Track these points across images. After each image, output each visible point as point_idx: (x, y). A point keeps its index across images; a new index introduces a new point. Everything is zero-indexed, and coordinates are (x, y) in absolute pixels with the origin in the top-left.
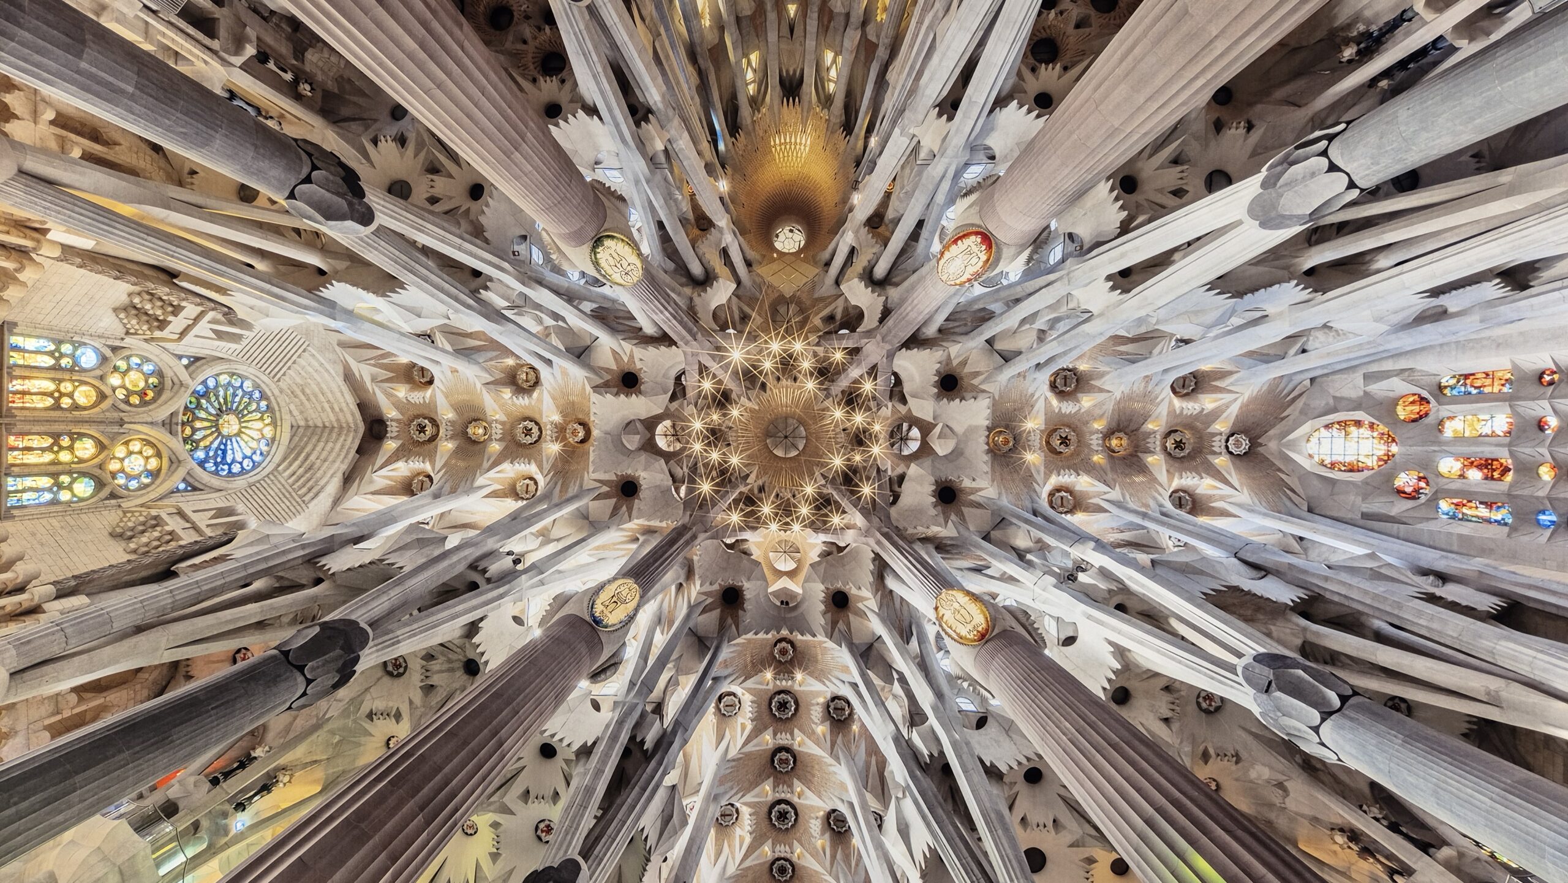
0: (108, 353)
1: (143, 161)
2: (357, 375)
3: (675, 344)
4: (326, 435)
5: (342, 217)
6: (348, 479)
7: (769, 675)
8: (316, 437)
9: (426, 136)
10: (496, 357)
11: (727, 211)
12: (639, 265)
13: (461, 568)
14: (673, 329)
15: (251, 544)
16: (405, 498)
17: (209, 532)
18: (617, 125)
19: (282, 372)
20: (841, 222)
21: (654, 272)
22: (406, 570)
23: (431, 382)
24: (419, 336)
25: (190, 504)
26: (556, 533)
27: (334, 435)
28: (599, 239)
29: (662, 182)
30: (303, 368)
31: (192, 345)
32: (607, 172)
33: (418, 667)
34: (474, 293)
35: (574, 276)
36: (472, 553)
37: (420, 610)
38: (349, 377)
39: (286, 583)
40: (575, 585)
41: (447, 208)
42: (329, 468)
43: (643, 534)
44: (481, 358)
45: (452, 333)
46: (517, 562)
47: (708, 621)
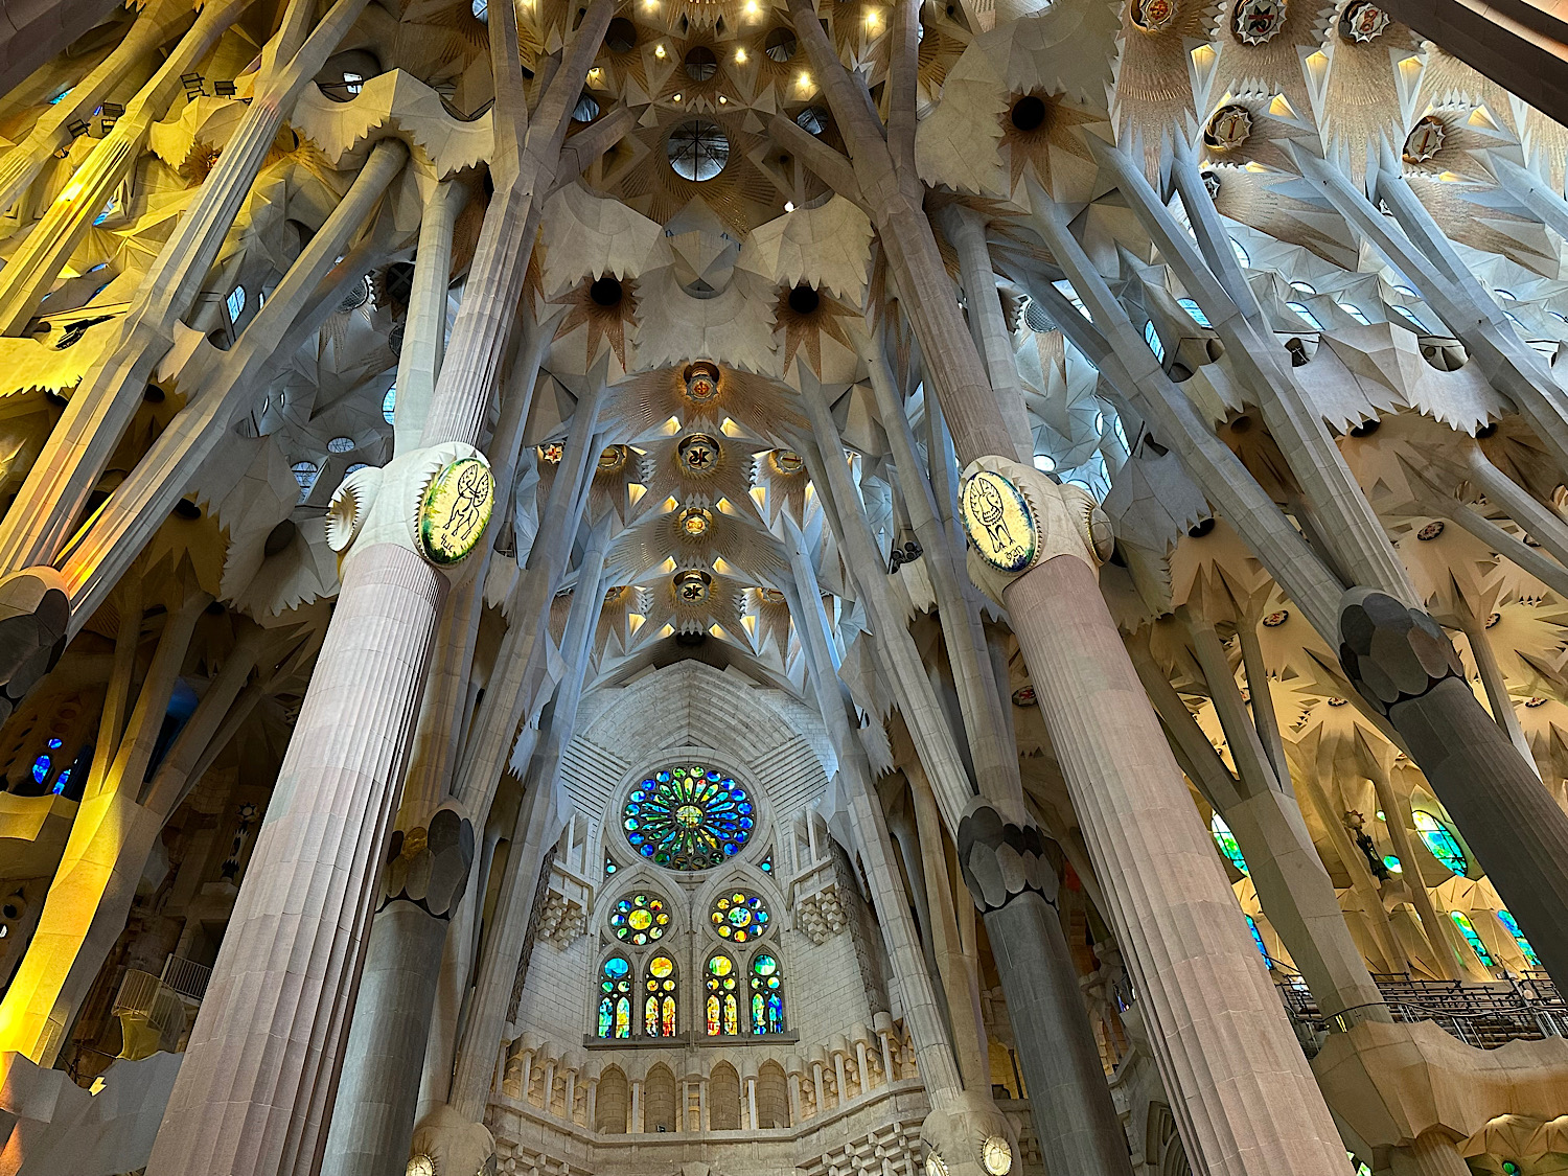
0: (609, 949)
2: (615, 673)
4: (700, 705)
6: (763, 681)
8: (704, 715)
17: (827, 860)
19: (617, 761)
23: (623, 587)
30: (611, 737)
42: (748, 704)
43: (888, 290)
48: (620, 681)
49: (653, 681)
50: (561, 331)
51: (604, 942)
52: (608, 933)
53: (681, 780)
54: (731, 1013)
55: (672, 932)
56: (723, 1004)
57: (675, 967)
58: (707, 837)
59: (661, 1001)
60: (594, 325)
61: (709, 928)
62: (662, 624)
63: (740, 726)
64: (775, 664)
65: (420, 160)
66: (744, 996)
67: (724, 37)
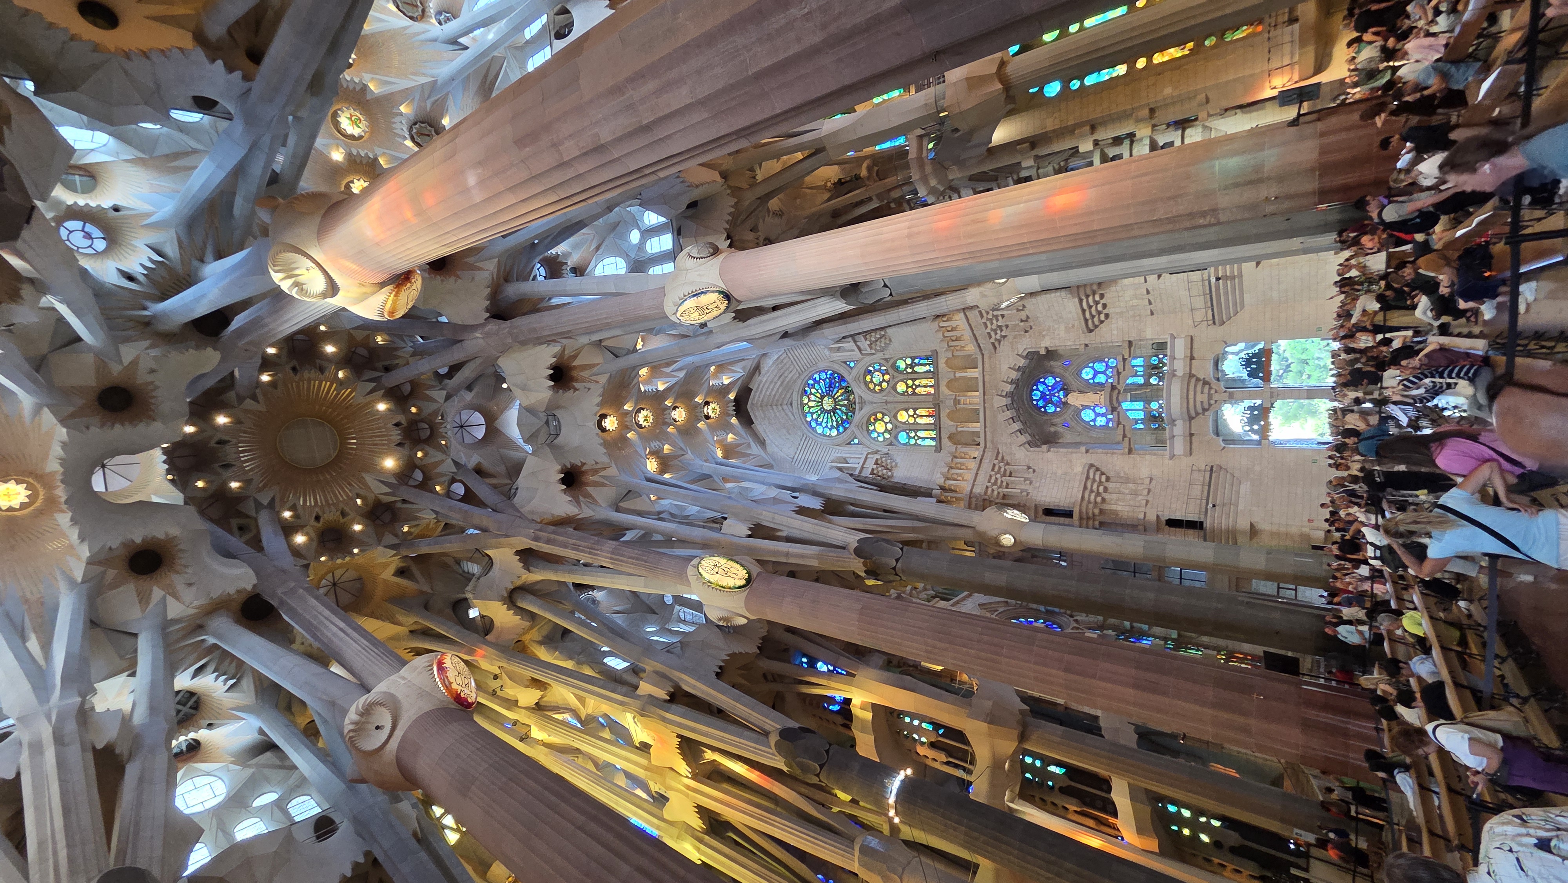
0: (894, 441)
2: (758, 445)
4: (771, 401)
6: (757, 370)
8: (777, 398)
27: (766, 400)
42: (769, 377)
48: (762, 443)
49: (760, 425)
50: (595, 502)
51: (891, 444)
52: (887, 443)
53: (810, 407)
54: (924, 382)
55: (884, 411)
56: (919, 386)
57: (902, 409)
58: (838, 394)
59: (918, 416)
60: (587, 484)
61: (884, 393)
62: (731, 424)
63: (781, 379)
64: (749, 365)
65: (519, 583)
66: (915, 376)
67: (404, 422)
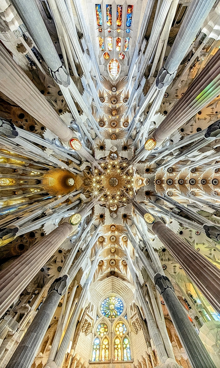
0: (96, 337)
1: (52, 330)
2: (101, 278)
3: (94, 206)
4: (114, 285)
5: (66, 282)
6: (124, 279)
7: (163, 185)
8: (114, 287)
9: (48, 263)
10: (97, 246)
11: (65, 195)
12: (77, 215)
13: (142, 253)
14: (91, 207)
15: (138, 302)
16: (128, 266)
17: (136, 312)
18: (46, 220)
19: (100, 295)
20: (68, 171)
21: (78, 211)
22: (143, 265)
23: (102, 261)
24: (92, 264)
25: (130, 316)
26: (135, 232)
27: (114, 283)
28: (71, 224)
29: (59, 210)
30: (99, 290)
31: (94, 317)
32: (56, 222)
33: (164, 262)
34: (82, 251)
35: (79, 228)
36: (139, 251)
37: (152, 262)
38: (101, 280)
39: (147, 293)
40: (146, 228)
41: (64, 258)
42: (121, 284)
43: (135, 213)
44: (97, 250)
45: (91, 256)
46: (141, 241)
47: (153, 199)
49: (107, 280)
50: (96, 220)
54: (120, 355)
55: (108, 333)
56: (118, 352)
59: (105, 350)
60: (100, 219)
61: (115, 332)
62: (108, 269)
63: (120, 288)
64: (125, 275)
66: (122, 349)
